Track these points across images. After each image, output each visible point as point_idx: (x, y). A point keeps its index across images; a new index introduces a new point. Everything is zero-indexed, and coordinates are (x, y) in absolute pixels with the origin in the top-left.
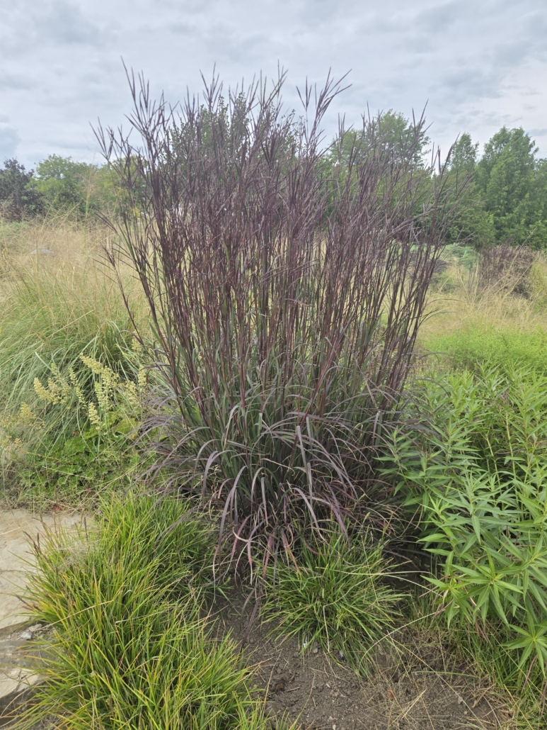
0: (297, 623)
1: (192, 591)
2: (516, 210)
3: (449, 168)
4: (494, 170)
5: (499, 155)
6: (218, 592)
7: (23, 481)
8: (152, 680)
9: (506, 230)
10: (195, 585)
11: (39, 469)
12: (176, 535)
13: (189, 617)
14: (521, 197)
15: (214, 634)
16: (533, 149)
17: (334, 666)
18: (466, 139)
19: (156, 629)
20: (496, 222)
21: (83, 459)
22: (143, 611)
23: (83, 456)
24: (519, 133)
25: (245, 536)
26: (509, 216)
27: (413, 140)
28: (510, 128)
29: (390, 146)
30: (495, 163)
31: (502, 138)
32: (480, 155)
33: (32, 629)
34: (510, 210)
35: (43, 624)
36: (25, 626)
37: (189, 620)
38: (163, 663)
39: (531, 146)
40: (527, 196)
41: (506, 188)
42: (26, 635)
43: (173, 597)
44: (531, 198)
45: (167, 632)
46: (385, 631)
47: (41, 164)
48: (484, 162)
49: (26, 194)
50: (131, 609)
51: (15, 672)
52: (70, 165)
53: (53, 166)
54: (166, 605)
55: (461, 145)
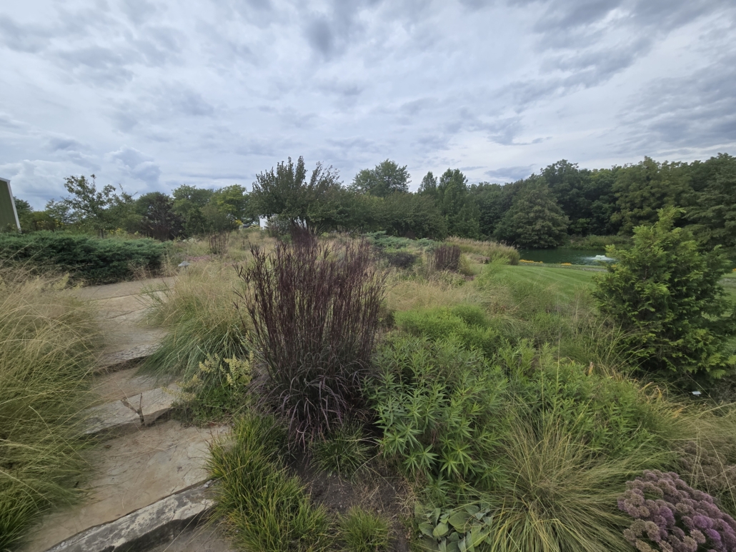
0: (326, 466)
1: (279, 457)
2: (459, 213)
3: (423, 190)
4: (446, 191)
5: (448, 183)
6: (291, 456)
7: (194, 412)
8: (264, 495)
9: (455, 224)
10: (281, 454)
11: (202, 405)
12: (271, 433)
13: (278, 468)
14: (461, 206)
15: (290, 475)
16: (465, 181)
17: (342, 481)
18: (430, 175)
19: (265, 475)
20: (449, 219)
21: (224, 398)
22: (259, 468)
23: (224, 397)
24: (457, 172)
25: (302, 430)
26: (456, 216)
27: (401, 176)
28: (453, 168)
29: (389, 178)
30: (446, 188)
31: (448, 174)
32: (438, 182)
33: (208, 483)
34: (456, 213)
35: (213, 479)
36: (205, 482)
37: (278, 470)
38: (269, 487)
39: (464, 179)
40: (464, 205)
41: (453, 201)
42: (206, 486)
43: (271, 461)
44: (466, 207)
45: (269, 476)
46: (363, 463)
47: (176, 191)
48: (440, 187)
49: (169, 216)
50: (253, 468)
51: (203, 502)
52: (195, 190)
53: (184, 193)
54: (269, 464)
55: (428, 178)
